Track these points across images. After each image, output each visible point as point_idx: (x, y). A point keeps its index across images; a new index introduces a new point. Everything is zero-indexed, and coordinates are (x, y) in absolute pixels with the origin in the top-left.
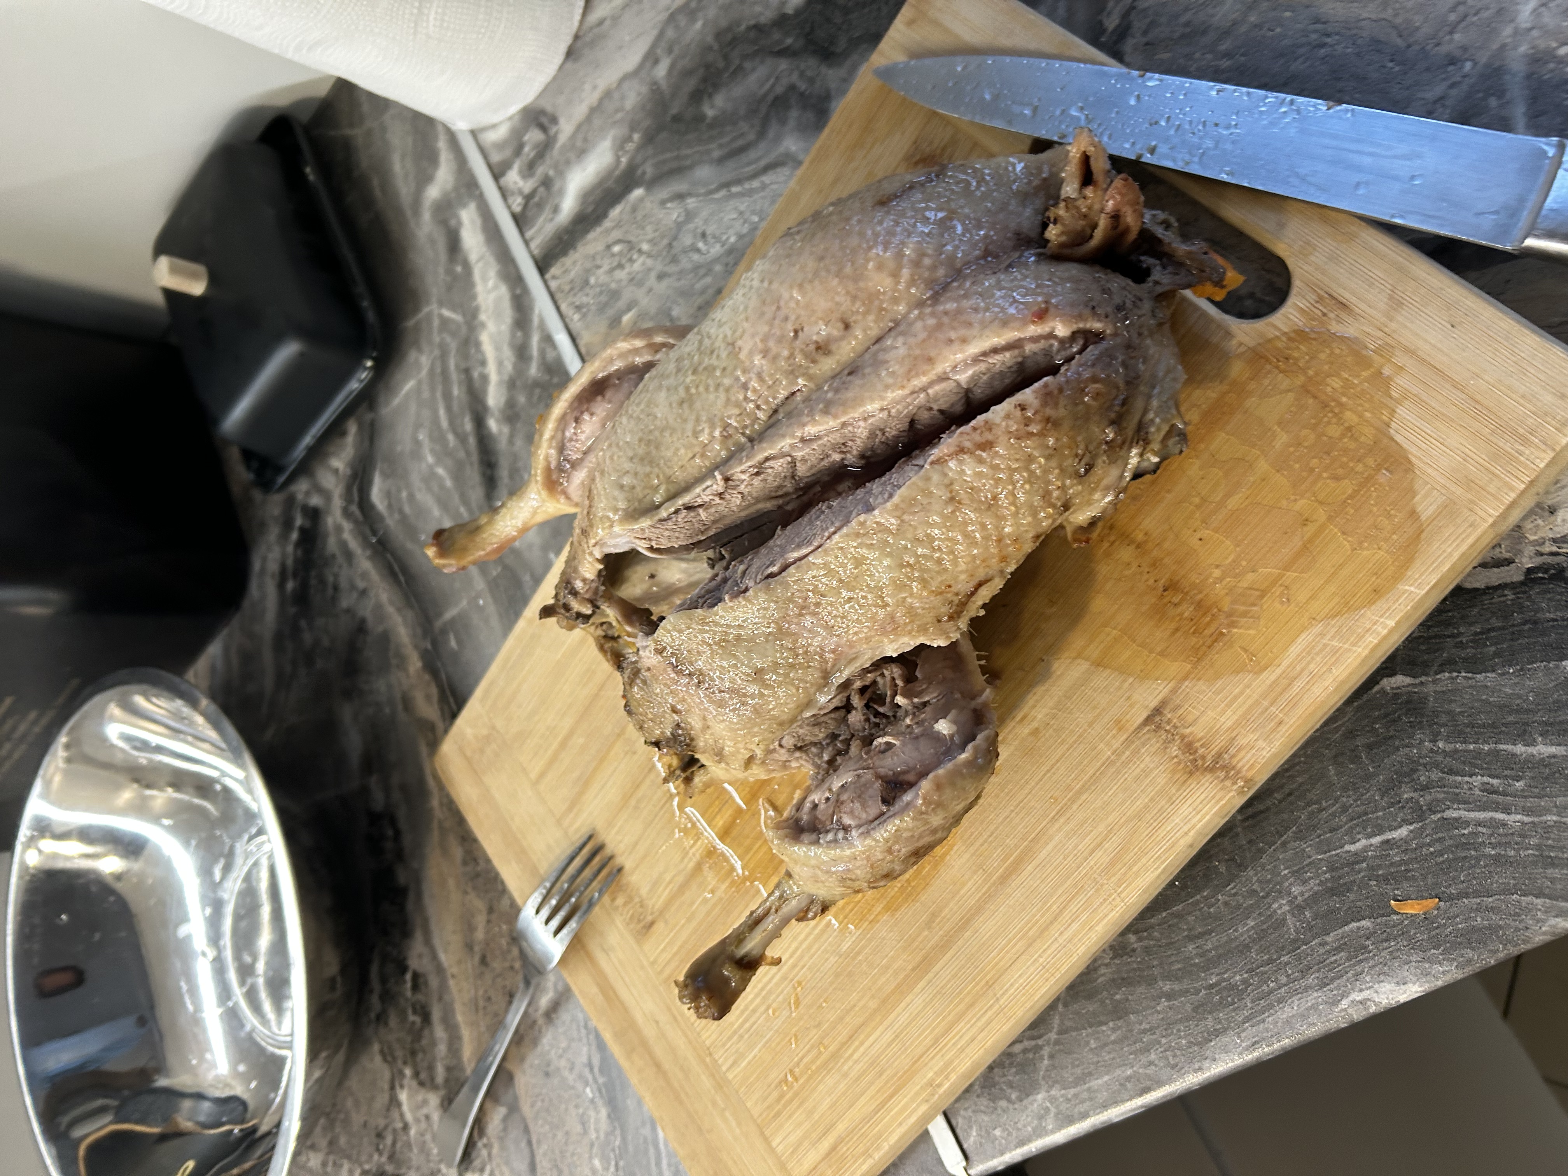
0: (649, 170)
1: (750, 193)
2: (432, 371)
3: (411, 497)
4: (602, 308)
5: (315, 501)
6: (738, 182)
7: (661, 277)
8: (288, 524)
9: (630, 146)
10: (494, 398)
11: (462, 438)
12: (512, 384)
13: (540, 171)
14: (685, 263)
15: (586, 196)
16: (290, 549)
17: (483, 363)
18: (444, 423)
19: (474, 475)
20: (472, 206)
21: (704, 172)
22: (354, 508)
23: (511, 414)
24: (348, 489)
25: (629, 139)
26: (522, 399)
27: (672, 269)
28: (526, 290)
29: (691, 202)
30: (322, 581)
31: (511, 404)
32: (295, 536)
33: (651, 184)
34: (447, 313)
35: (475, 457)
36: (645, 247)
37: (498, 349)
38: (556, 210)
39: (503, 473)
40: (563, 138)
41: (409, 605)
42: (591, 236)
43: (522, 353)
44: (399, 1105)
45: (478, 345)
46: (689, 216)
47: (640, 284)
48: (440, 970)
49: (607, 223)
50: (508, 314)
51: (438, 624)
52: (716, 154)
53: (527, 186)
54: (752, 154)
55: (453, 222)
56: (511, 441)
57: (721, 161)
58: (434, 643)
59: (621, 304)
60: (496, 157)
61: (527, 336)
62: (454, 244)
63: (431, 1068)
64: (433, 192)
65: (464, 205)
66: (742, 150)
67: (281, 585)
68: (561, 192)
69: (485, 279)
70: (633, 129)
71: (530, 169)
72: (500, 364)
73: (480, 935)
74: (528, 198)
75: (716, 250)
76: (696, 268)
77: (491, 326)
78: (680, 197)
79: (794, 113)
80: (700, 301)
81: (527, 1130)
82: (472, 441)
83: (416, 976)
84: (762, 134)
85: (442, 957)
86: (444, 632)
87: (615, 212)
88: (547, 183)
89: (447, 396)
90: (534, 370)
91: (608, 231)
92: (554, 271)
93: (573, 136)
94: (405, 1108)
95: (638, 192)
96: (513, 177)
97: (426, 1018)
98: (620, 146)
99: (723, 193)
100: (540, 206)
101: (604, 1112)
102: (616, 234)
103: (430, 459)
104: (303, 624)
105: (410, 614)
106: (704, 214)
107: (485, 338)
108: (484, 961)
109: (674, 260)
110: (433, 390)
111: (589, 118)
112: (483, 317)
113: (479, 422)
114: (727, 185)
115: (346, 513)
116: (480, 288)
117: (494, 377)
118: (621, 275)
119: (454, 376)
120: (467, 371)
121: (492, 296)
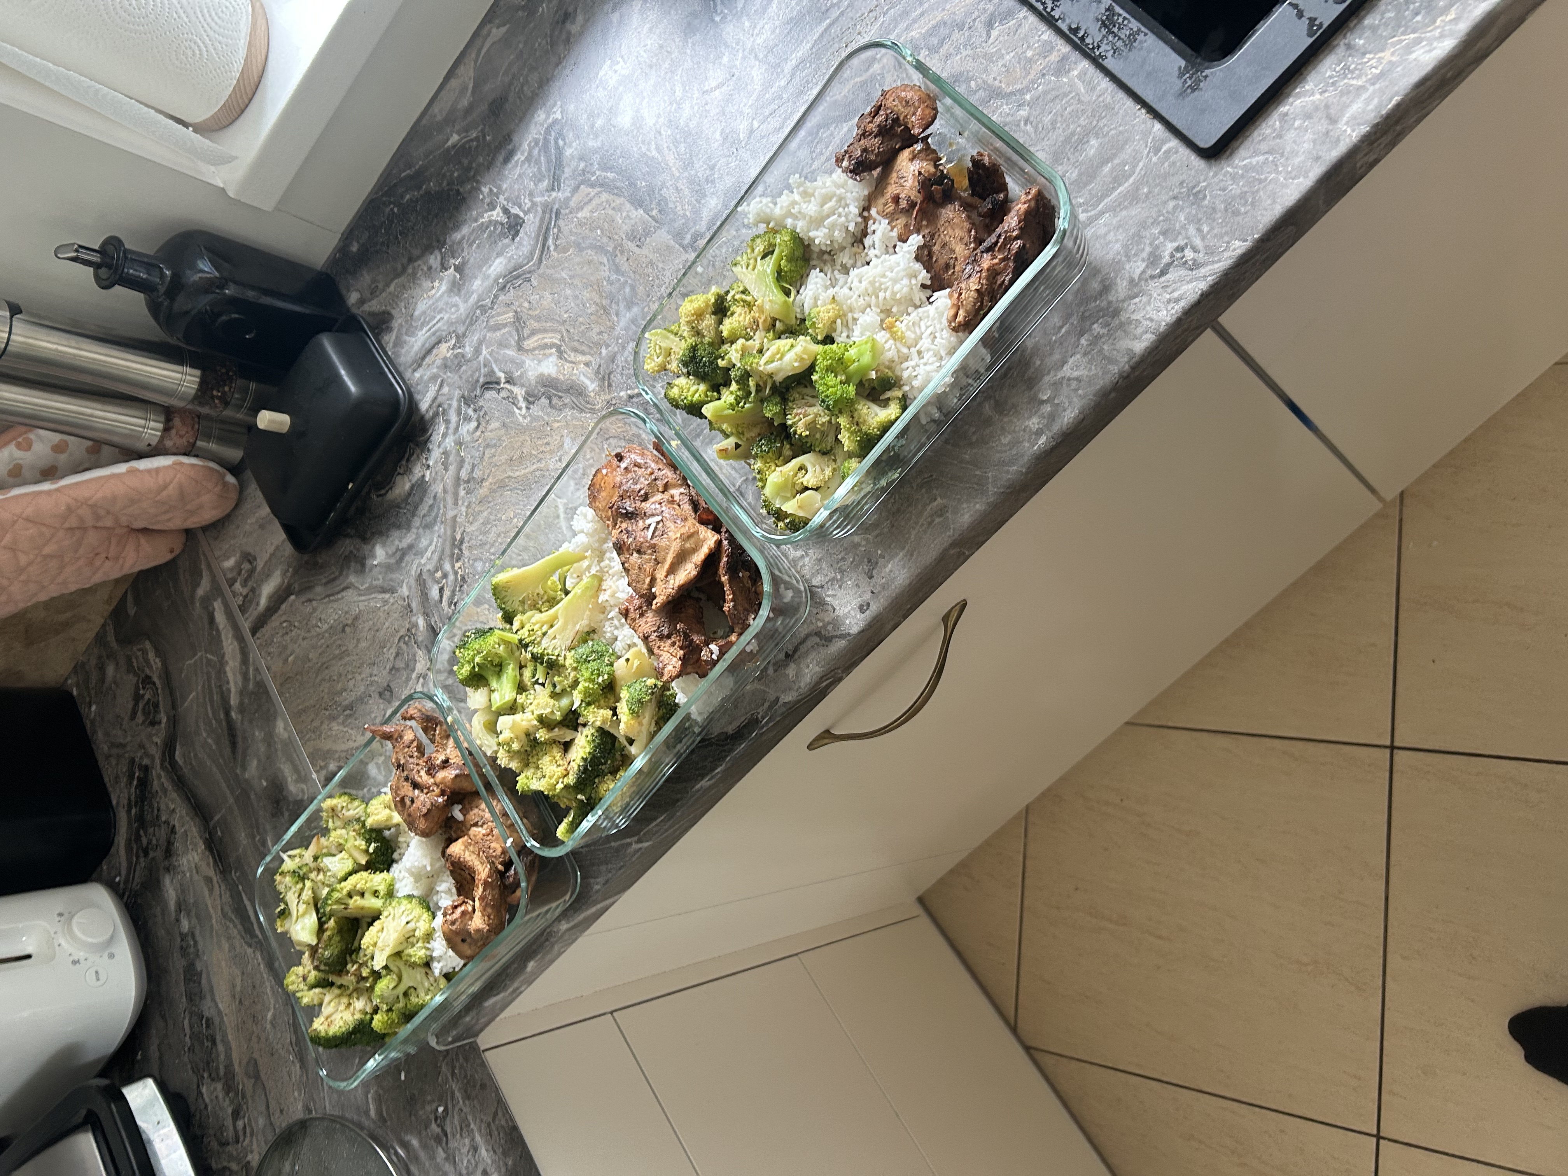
0: (296, 587)
1: (338, 599)
2: (203, 687)
3: (196, 755)
4: (281, 653)
5: (146, 761)
6: (333, 595)
7: (304, 639)
8: (131, 777)
9: (289, 574)
10: (234, 701)
11: (219, 722)
12: (241, 693)
13: (250, 584)
14: (313, 633)
15: (270, 597)
16: (133, 790)
17: (228, 683)
18: (210, 715)
19: (226, 742)
20: (219, 600)
21: (319, 589)
22: (167, 764)
23: (242, 709)
24: (164, 753)
25: (287, 571)
26: (246, 701)
27: (307, 635)
28: (246, 646)
29: (314, 603)
30: (151, 806)
31: (241, 704)
32: (135, 782)
33: (299, 593)
34: (209, 656)
35: (226, 732)
36: (297, 624)
37: (234, 675)
38: (258, 604)
39: (239, 740)
40: (259, 568)
41: (196, 814)
42: (273, 618)
43: (245, 677)
44: (202, 1095)
45: (225, 673)
46: (314, 610)
47: (295, 643)
48: (220, 1013)
49: (280, 612)
50: (239, 657)
51: (212, 824)
52: (324, 581)
53: (244, 591)
54: (338, 582)
55: (211, 608)
56: (242, 724)
57: (326, 584)
58: (210, 834)
59: (288, 652)
60: (230, 576)
61: (247, 668)
62: (212, 620)
63: (217, 1068)
64: (200, 592)
65: (215, 600)
66: (334, 579)
67: (129, 811)
68: (260, 596)
69: (227, 639)
70: (289, 566)
71: (244, 584)
72: (236, 683)
73: (238, 988)
74: (246, 597)
75: (326, 627)
76: (319, 634)
77: (231, 663)
78: (310, 600)
79: (353, 564)
80: (320, 651)
81: (264, 1088)
82: (224, 723)
83: (208, 1020)
84: (341, 574)
85: (220, 1005)
86: (215, 828)
87: (283, 607)
88: (253, 590)
89: (212, 701)
90: (251, 686)
91: (281, 616)
92: (258, 635)
93: (263, 568)
94: (205, 1096)
95: (293, 597)
96: (237, 586)
97: (214, 1042)
98: (284, 574)
99: (327, 599)
100: (251, 602)
101: (298, 1066)
102: (284, 618)
103: (204, 735)
104: (142, 832)
105: (197, 820)
106: (320, 609)
107: (228, 669)
108: (240, 1002)
109: (309, 631)
110: (204, 697)
111: (270, 558)
112: (227, 658)
113: (227, 714)
114: (329, 596)
115: (163, 767)
116: (224, 644)
117: (233, 690)
118: (287, 638)
119: (214, 690)
120: (220, 687)
121: (230, 648)
